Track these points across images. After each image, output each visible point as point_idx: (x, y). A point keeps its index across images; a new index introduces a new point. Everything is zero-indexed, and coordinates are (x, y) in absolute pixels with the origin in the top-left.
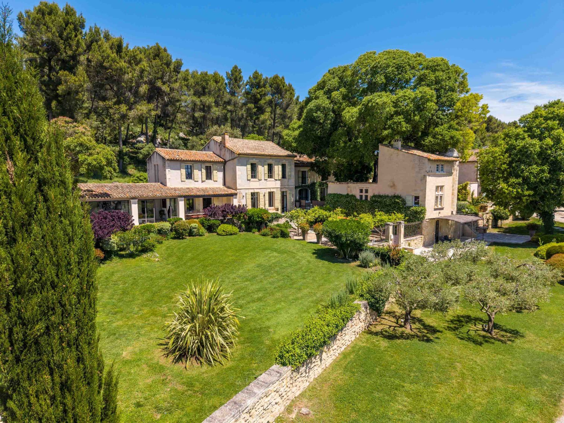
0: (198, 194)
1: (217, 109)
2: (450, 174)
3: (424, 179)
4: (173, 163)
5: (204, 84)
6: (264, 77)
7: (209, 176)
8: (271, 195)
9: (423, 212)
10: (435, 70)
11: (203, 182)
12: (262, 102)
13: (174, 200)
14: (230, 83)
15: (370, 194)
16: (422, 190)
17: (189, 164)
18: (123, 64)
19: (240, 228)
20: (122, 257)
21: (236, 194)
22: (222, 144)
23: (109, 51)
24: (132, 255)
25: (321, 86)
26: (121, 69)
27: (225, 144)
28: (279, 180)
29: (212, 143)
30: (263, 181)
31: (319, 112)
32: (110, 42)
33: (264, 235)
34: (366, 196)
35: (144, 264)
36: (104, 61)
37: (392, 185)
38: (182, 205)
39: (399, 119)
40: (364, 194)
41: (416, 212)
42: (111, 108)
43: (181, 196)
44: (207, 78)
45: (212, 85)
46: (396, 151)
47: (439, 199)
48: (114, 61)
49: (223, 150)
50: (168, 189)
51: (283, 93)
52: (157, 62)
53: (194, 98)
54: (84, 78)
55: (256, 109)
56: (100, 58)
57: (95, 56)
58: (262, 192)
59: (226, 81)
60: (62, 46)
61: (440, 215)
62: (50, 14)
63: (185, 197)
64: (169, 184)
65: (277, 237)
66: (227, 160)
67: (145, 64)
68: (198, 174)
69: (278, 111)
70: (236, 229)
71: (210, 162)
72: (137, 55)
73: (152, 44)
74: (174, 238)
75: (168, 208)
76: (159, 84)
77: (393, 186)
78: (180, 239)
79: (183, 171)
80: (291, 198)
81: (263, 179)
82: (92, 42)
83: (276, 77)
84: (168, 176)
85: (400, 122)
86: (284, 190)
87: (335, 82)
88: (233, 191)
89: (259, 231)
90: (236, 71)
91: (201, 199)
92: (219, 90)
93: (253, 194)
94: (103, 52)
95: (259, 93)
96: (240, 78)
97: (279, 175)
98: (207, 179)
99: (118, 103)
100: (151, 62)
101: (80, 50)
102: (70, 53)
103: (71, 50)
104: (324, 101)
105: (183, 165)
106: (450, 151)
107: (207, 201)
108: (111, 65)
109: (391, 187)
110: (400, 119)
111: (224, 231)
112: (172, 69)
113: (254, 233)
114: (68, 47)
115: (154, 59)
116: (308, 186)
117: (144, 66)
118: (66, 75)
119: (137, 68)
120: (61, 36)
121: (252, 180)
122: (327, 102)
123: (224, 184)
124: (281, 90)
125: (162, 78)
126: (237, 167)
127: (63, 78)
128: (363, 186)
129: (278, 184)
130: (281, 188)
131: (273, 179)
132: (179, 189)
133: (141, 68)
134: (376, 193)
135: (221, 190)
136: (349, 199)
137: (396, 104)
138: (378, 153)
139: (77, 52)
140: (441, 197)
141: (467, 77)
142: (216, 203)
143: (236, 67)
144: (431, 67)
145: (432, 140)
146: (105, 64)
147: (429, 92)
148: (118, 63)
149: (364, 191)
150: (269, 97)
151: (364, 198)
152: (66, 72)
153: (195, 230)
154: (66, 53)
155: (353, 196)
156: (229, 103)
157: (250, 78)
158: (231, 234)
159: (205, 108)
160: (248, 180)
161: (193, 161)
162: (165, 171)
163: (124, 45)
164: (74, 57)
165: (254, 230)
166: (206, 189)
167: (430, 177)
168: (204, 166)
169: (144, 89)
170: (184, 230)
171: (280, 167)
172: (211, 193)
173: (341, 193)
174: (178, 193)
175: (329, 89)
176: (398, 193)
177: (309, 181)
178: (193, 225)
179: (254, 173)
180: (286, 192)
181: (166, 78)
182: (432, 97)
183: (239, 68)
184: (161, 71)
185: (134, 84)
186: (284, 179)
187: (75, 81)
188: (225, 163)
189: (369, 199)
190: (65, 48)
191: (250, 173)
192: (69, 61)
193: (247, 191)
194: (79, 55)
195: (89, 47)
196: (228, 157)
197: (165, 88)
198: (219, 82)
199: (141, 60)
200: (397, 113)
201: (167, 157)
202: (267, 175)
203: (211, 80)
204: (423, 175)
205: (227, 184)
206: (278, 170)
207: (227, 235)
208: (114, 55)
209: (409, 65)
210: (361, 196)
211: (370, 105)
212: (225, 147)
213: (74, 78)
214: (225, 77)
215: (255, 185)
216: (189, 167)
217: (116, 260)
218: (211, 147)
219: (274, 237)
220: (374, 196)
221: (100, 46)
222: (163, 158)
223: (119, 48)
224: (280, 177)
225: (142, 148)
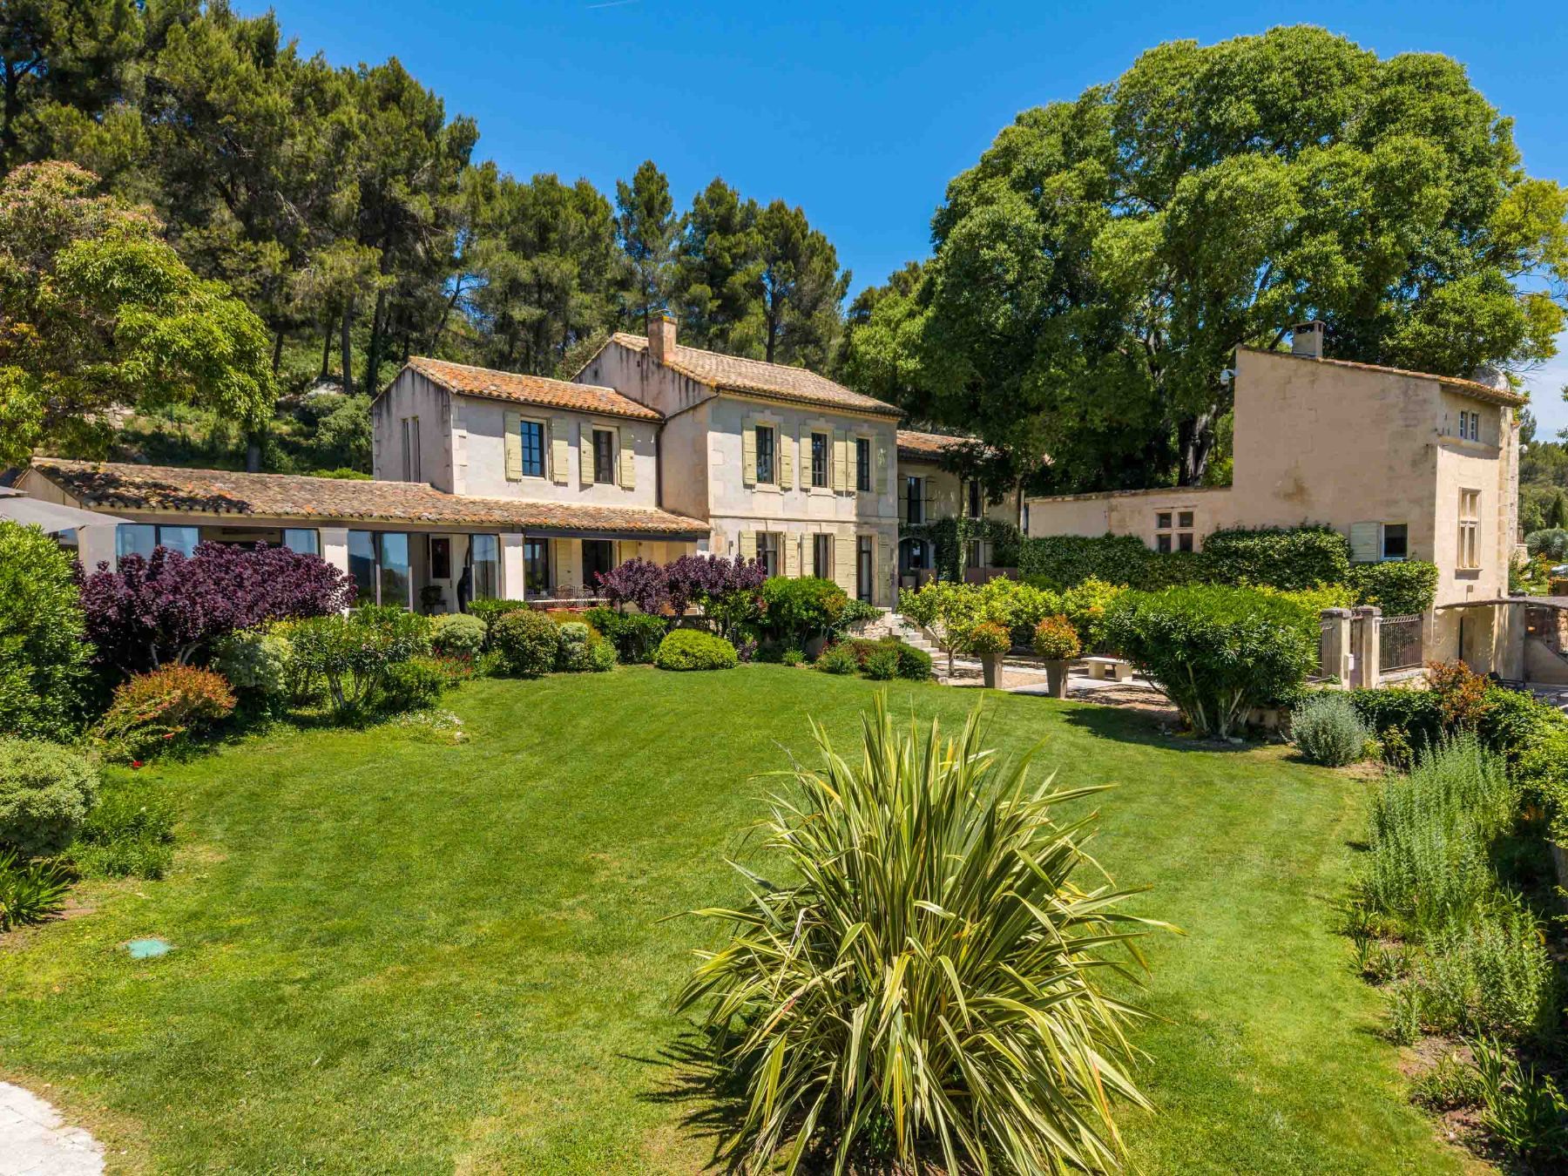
0: (575, 522)
2: (1492, 452)
3: (1425, 461)
4: (475, 406)
5: (546, 213)
6: (743, 201)
7: (604, 470)
8: (822, 544)
9: (1425, 579)
10: (1429, 85)
11: (583, 487)
12: (738, 279)
14: (628, 220)
15: (1200, 530)
16: (1417, 501)
17: (536, 417)
18: (278, 100)
19: (737, 641)
21: (706, 534)
22: (651, 359)
23: (228, 51)
25: (1000, 163)
26: (269, 117)
27: (660, 355)
28: (849, 494)
29: (610, 361)
30: (796, 492)
31: (1002, 247)
32: (234, 31)
33: (835, 670)
34: (1186, 542)
35: (407, 749)
36: (209, 88)
37: (1290, 488)
38: (514, 561)
39: (1324, 244)
40: (1175, 531)
41: (1400, 583)
42: (226, 251)
43: (511, 528)
44: (556, 195)
45: (573, 220)
46: (1310, 366)
47: (1468, 535)
48: (245, 85)
49: (654, 379)
50: (459, 502)
51: (803, 259)
52: (394, 115)
53: (513, 260)
54: (134, 137)
55: (718, 302)
56: (196, 74)
57: (175, 67)
58: (792, 533)
59: (618, 213)
61: (1472, 598)
63: (525, 530)
64: (459, 489)
65: (887, 677)
66: (668, 414)
67: (350, 113)
68: (567, 456)
70: (725, 649)
71: (610, 415)
72: (323, 80)
73: (377, 62)
74: (497, 673)
76: (398, 190)
77: (1299, 492)
78: (525, 677)
79: (516, 441)
80: (886, 561)
81: (796, 487)
82: (167, 22)
83: (779, 208)
84: (458, 458)
85: (1327, 257)
86: (865, 532)
87: (1051, 147)
88: (697, 524)
89: (810, 659)
90: (650, 180)
91: (577, 541)
92: (596, 237)
93: (762, 538)
94: (209, 53)
95: (729, 250)
96: (665, 201)
97: (847, 475)
98: (597, 480)
99: (255, 234)
100: (372, 116)
101: (125, 36)
102: (87, 47)
103: (93, 36)
104: (1017, 210)
105: (515, 419)
106: (1485, 375)
107: (598, 550)
108: (234, 101)
109: (1288, 496)
110: (1328, 242)
111: (684, 653)
112: (444, 147)
113: (790, 664)
114: (80, 26)
115: (383, 108)
116: (930, 531)
117: (350, 119)
118: (69, 118)
119: (325, 125)
121: (759, 486)
122: (1029, 211)
123: (660, 504)
124: (795, 246)
125: (408, 173)
126: (712, 436)
127: (57, 132)
128: (1176, 501)
129: (847, 509)
130: (858, 525)
131: (828, 491)
132: (505, 507)
133: (340, 123)
134: (1227, 524)
135: (651, 519)
136: (1116, 552)
137: (1308, 195)
138: (1232, 381)
139: (114, 46)
140: (1472, 530)
141: (1513, 134)
143: (650, 167)
144: (1413, 76)
145: (1425, 329)
146: (211, 96)
147: (1429, 149)
148: (257, 94)
149: (1175, 520)
150: (757, 268)
151: (1175, 546)
152: (70, 110)
153: (578, 646)
154: (75, 48)
155: (1132, 541)
156: (624, 284)
157: (697, 201)
158: (713, 667)
159: (548, 293)
160: (748, 486)
161: (549, 407)
162: (448, 435)
163: (282, 47)
164: (101, 64)
165: (791, 655)
166: (599, 511)
167: (1446, 453)
168: (588, 428)
169: (345, 197)
170: (543, 641)
172: (620, 523)
173: (1082, 534)
174: (497, 516)
175: (1029, 172)
176: (1315, 516)
177: (932, 513)
178: (572, 627)
179: (766, 463)
180: (870, 538)
181: (423, 177)
182: (1439, 167)
183: (660, 171)
184: (406, 148)
185: (312, 176)
186: (865, 494)
187: (102, 142)
188: (659, 424)
189: (1197, 547)
190: (71, 31)
191: (752, 458)
192: (82, 77)
193: (743, 526)
194: (122, 56)
195: (157, 40)
196: (672, 401)
197: (420, 207)
198: (594, 213)
199: (337, 100)
200: (1312, 226)
201: (455, 385)
202: (810, 472)
203: (570, 205)
204: (1421, 443)
205: (666, 503)
207: (695, 668)
208: (245, 67)
209: (1340, 66)
210: (1164, 541)
211: (1211, 196)
212: (660, 366)
213: (95, 129)
214: (612, 201)
215: (769, 505)
216: (535, 431)
218: (603, 373)
219: (875, 677)
220: (1219, 535)
221: (195, 36)
222: (441, 390)
223: (264, 47)
224: (853, 485)
225: (331, 411)
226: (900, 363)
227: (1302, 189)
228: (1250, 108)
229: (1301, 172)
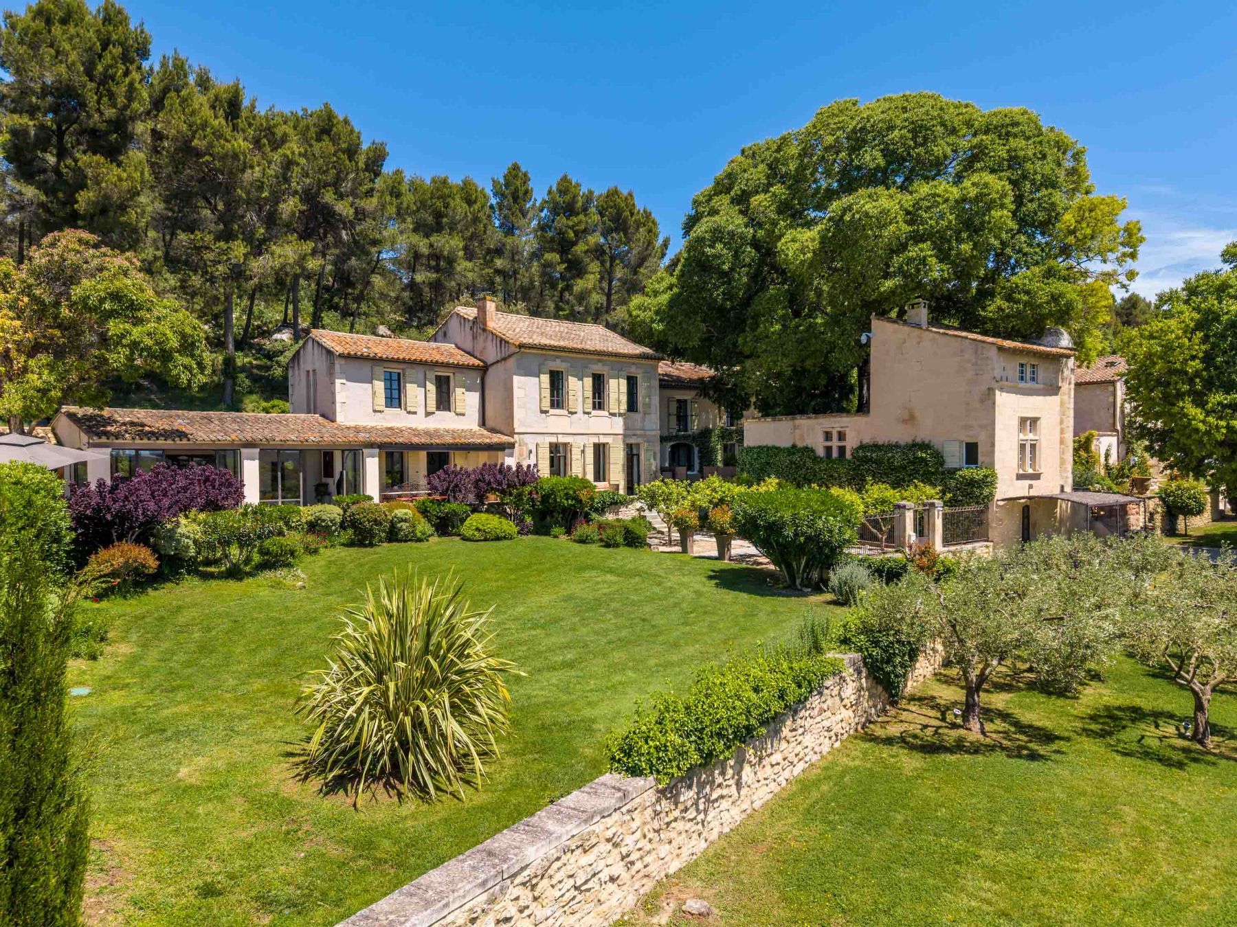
0: (416, 440)
1: (469, 265)
2: (1053, 390)
3: (988, 400)
4: (353, 364)
5: (439, 204)
6: (584, 190)
7: (444, 402)
8: (600, 451)
9: (989, 481)
10: (1008, 134)
11: (428, 414)
12: (580, 248)
13: (355, 452)
14: (500, 206)
15: (851, 443)
16: (982, 427)
17: (396, 369)
18: (241, 143)
19: (520, 521)
20: (207, 576)
21: (512, 446)
22: (479, 324)
23: (207, 112)
24: (234, 574)
25: (723, 186)
26: (235, 156)
27: (485, 323)
28: (620, 415)
29: (454, 324)
30: (580, 414)
31: (719, 246)
32: (211, 94)
33: (582, 541)
34: (842, 450)
35: (264, 593)
36: (194, 137)
37: (906, 417)
38: (372, 467)
39: (921, 250)
40: (835, 443)
41: (972, 483)
42: (207, 248)
43: (371, 445)
44: (446, 191)
45: (459, 208)
46: (916, 332)
47: (1028, 451)
48: (218, 135)
49: (481, 339)
50: (339, 428)
51: (631, 230)
52: (327, 145)
53: (415, 239)
54: (142, 173)
55: (564, 266)
56: (184, 128)
57: (173, 123)
58: (577, 443)
59: (493, 201)
60: (92, 99)
61: (1033, 493)
62: (64, 22)
63: (381, 446)
64: (340, 418)
65: (616, 545)
66: (490, 360)
67: (294, 147)
68: (418, 394)
69: (619, 273)
70: (509, 526)
71: (446, 365)
72: (275, 126)
73: (315, 106)
74: (351, 544)
75: (337, 476)
76: (328, 197)
77: (910, 419)
78: (365, 546)
79: (380, 386)
80: (650, 461)
81: (580, 410)
82: (165, 91)
83: (614, 193)
84: (340, 397)
85: (925, 257)
86: (632, 441)
87: (758, 173)
88: (505, 439)
89: (569, 532)
90: (516, 177)
91: (423, 454)
92: (476, 220)
93: (555, 448)
94: (193, 113)
95: (572, 228)
96: (526, 192)
97: (619, 402)
98: (438, 408)
99: (227, 236)
100: (311, 146)
101: (135, 105)
102: (110, 113)
103: (114, 106)
104: (731, 219)
105: (379, 370)
106: (1051, 334)
107: (438, 458)
108: (211, 146)
109: (905, 421)
110: (926, 249)
111: (478, 529)
112: (361, 165)
113: (556, 537)
114: (105, 99)
115: (319, 140)
116: (694, 438)
117: (293, 153)
118: (98, 163)
119: (276, 157)
120: (89, 72)
121: (552, 411)
122: (740, 220)
123: (483, 423)
124: (625, 222)
125: (336, 184)
126: (516, 379)
127: (89, 172)
128: (834, 423)
129: (618, 425)
130: (625, 436)
131: (605, 413)
132: (365, 429)
133: (285, 156)
134: (867, 440)
135: (473, 434)
136: (796, 458)
137: (912, 216)
138: (869, 339)
139: (128, 112)
140: (1033, 446)
141: (1086, 158)
142: (459, 463)
143: (516, 167)
144: (996, 128)
145: (1005, 305)
146: (196, 142)
147: (997, 184)
148: (227, 141)
149: (835, 436)
150: (596, 239)
151: (835, 454)
152: (98, 158)
153: (404, 525)
154: (102, 114)
155: (808, 451)
156: (499, 252)
157: (550, 192)
158: (498, 539)
159: (441, 262)
160: (543, 412)
161: (404, 361)
162: (333, 383)
163: (246, 103)
164: (120, 125)
165: (556, 530)
166: (436, 431)
167: (1004, 394)
168: (431, 375)
169: (290, 206)
170: (377, 522)
171: (624, 382)
172: (448, 440)
173: (777, 445)
174: (362, 437)
175: (744, 191)
176: (923, 435)
177: (695, 426)
178: (400, 512)
179: (557, 397)
180: (638, 445)
181: (346, 186)
182: (1004, 195)
183: (523, 169)
184: (334, 167)
185: (265, 194)
186: (631, 414)
187: (120, 179)
188: (484, 369)
189: (848, 455)
190: (98, 102)
191: (547, 393)
192: (108, 133)
193: (539, 439)
194: (132, 119)
195: (158, 104)
196: (492, 354)
197: (344, 208)
198: (475, 202)
199: (284, 139)
200: (917, 238)
201: (339, 349)
202: (590, 401)
203: (458, 198)
204: (984, 388)
205: (489, 423)
206: (617, 389)
207: (486, 540)
208: (219, 122)
209: (943, 124)
210: (829, 450)
211: (847, 218)
212: (484, 330)
213: (116, 171)
214: (489, 191)
215: (559, 424)
216: (395, 377)
218: (450, 333)
219: (608, 546)
220: (862, 447)
221: (184, 100)
222: (329, 352)
223: (232, 107)
224: (624, 407)
225: (282, 352)
226: (654, 325)
227: (908, 213)
228: (878, 154)
229: (907, 200)
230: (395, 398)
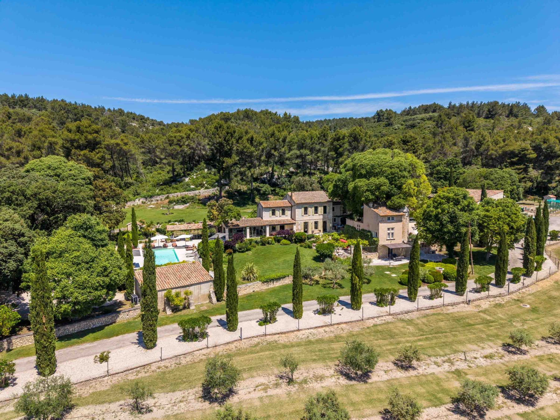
2: (400, 221)
3: (378, 225)
4: (266, 209)
7: (283, 213)
8: (316, 223)
9: (377, 241)
11: (279, 216)
13: (265, 226)
15: (361, 229)
16: (378, 230)
17: (273, 209)
20: (239, 252)
22: (291, 197)
24: (243, 252)
28: (321, 215)
29: (287, 196)
30: (311, 216)
37: (368, 225)
38: (268, 228)
40: (359, 227)
43: (268, 225)
47: (391, 234)
48: (249, 148)
49: (291, 200)
50: (263, 221)
58: (310, 222)
60: (225, 145)
62: (220, 128)
63: (270, 225)
64: (264, 219)
65: (306, 248)
66: (293, 206)
68: (278, 213)
70: (289, 242)
71: (285, 207)
74: (260, 245)
78: (263, 246)
79: (271, 212)
80: (329, 225)
81: (311, 214)
84: (264, 214)
88: (294, 222)
89: (300, 244)
91: (279, 226)
93: (305, 223)
98: (282, 215)
102: (229, 147)
105: (271, 209)
107: (282, 227)
111: (283, 243)
113: (297, 244)
116: (348, 216)
120: (225, 140)
121: (304, 215)
126: (298, 209)
129: (321, 217)
130: (323, 219)
131: (318, 215)
132: (268, 221)
135: (289, 221)
136: (352, 229)
137: (367, 186)
138: (363, 208)
140: (393, 233)
142: (286, 228)
153: (271, 242)
155: (355, 228)
158: (287, 245)
161: (276, 207)
162: (263, 212)
164: (231, 149)
166: (282, 220)
167: (381, 224)
168: (281, 209)
170: (267, 241)
171: (322, 208)
172: (284, 223)
174: (267, 223)
176: (370, 230)
179: (306, 212)
180: (326, 221)
181: (277, 147)
185: (258, 157)
186: (324, 214)
191: (303, 212)
192: (228, 152)
193: (301, 221)
194: (233, 147)
196: (293, 204)
201: (264, 206)
202: (314, 212)
203: (308, 139)
204: (377, 222)
205: (292, 218)
206: (321, 210)
207: (284, 245)
210: (358, 229)
215: (306, 218)
217: (237, 253)
218: (286, 198)
222: (262, 207)
224: (322, 213)
230: (273, 214)
